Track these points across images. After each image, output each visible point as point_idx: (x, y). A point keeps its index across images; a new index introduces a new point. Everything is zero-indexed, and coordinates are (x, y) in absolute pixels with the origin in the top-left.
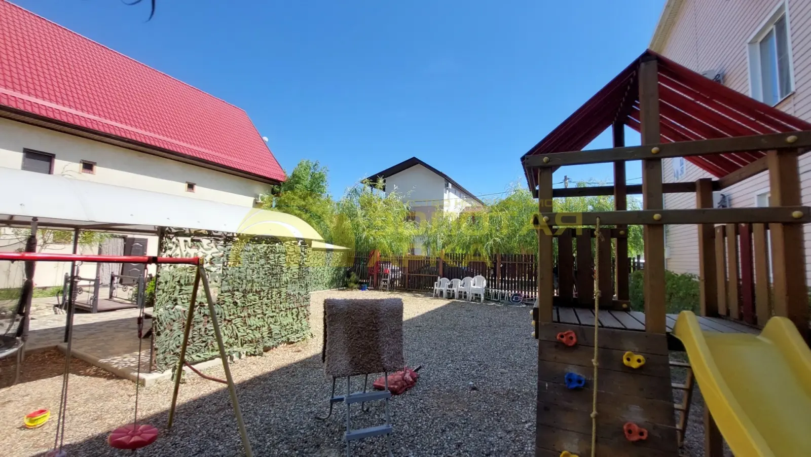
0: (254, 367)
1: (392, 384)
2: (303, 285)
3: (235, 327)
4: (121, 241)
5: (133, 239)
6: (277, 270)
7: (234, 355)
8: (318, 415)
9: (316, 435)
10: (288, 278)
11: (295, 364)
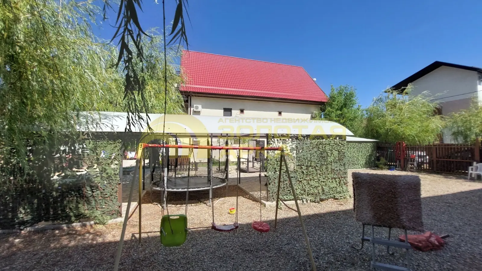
0: (315, 209)
1: (417, 242)
2: (342, 164)
3: (304, 185)
4: (255, 142)
5: (260, 141)
6: (325, 155)
7: (304, 200)
8: (354, 246)
9: (352, 257)
10: (332, 159)
11: (340, 211)
